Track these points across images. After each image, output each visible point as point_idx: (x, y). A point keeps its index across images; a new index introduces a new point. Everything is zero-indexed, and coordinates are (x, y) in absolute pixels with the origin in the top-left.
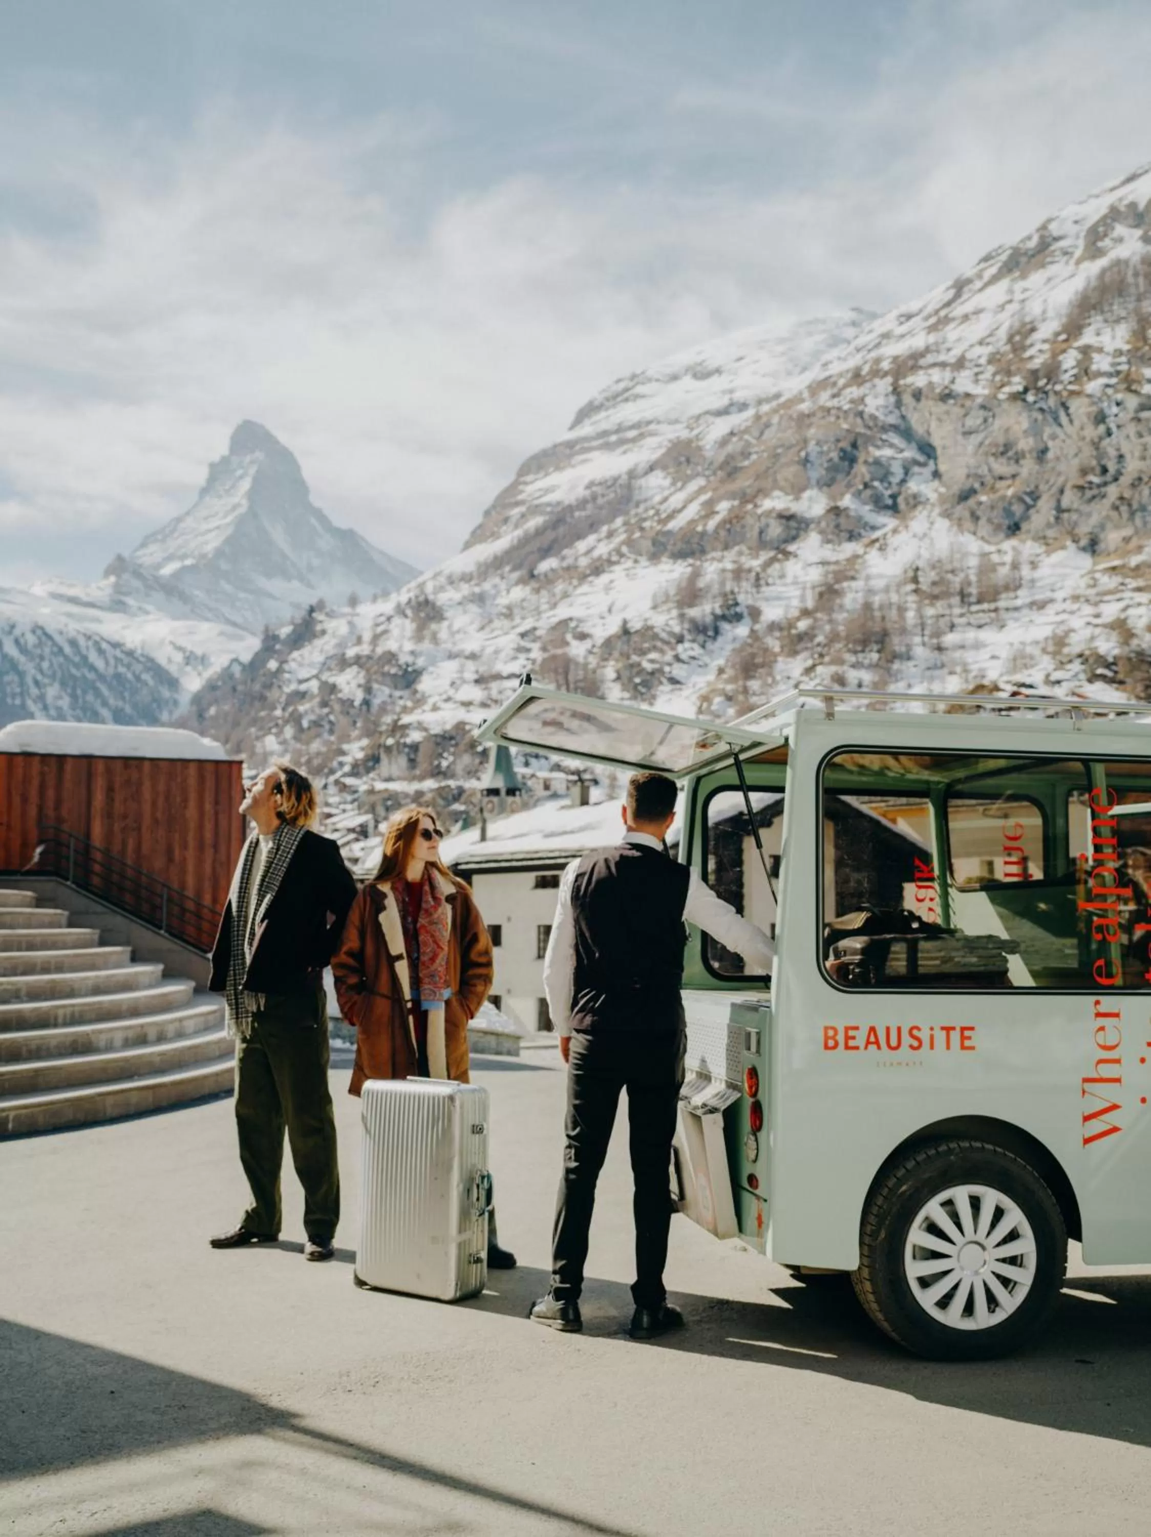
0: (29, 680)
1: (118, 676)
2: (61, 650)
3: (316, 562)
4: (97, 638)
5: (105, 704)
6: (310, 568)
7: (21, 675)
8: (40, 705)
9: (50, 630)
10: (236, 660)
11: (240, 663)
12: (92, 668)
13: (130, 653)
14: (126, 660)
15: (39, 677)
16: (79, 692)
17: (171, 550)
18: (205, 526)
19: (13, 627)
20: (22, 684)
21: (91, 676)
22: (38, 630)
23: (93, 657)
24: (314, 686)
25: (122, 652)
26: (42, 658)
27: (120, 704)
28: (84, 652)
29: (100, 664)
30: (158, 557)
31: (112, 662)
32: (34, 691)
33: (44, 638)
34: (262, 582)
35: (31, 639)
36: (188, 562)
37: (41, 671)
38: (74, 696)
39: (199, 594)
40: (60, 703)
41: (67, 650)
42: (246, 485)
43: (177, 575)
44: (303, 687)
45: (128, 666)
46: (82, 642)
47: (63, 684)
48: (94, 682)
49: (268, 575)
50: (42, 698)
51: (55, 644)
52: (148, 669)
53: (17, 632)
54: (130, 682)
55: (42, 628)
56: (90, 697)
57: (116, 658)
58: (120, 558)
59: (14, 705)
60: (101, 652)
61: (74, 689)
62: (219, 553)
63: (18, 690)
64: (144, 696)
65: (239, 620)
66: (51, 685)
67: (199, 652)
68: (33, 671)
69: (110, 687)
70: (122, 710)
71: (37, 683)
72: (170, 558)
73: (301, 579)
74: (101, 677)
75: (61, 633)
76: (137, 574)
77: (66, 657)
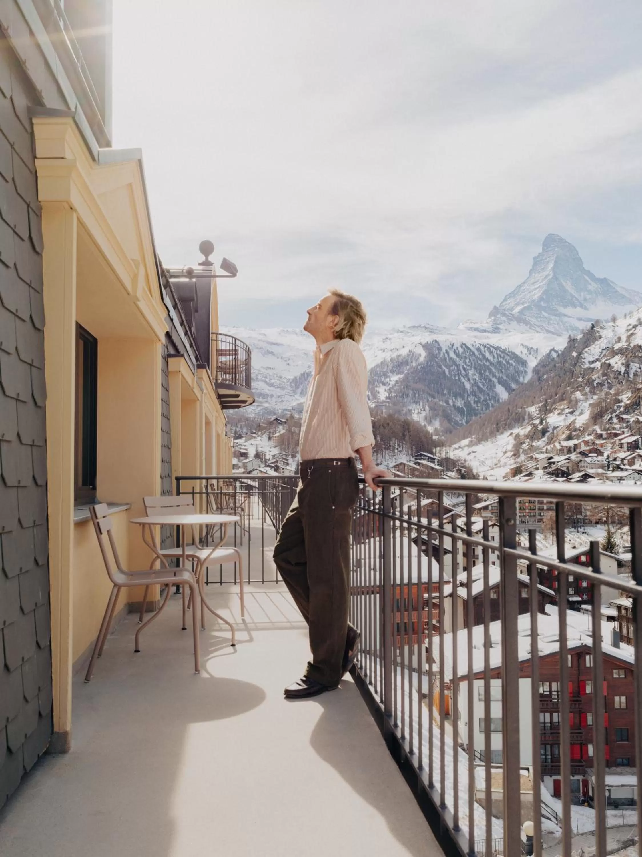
0: (461, 368)
1: (499, 362)
2: (474, 353)
3: (588, 297)
4: (489, 346)
5: (494, 376)
6: (585, 300)
7: (458, 366)
8: (466, 379)
9: (468, 345)
10: (553, 349)
11: (556, 351)
12: (488, 360)
13: (504, 351)
14: (502, 355)
15: (465, 366)
16: (482, 372)
17: (518, 301)
18: (533, 287)
19: (453, 345)
20: (458, 370)
21: (488, 364)
22: (463, 345)
23: (488, 355)
24: (598, 365)
25: (500, 351)
26: (466, 358)
27: (501, 375)
28: (484, 353)
29: (491, 358)
30: (512, 304)
31: (496, 356)
32: (463, 372)
33: (466, 349)
34: (562, 310)
35: (461, 350)
36: (526, 305)
37: (466, 365)
38: (480, 374)
39: (533, 320)
40: (475, 377)
41: (476, 353)
42: (551, 265)
43: (521, 312)
44: (592, 366)
45: (503, 358)
46: (482, 348)
47: (475, 368)
48: (488, 366)
49: (565, 306)
50: (467, 375)
51: (471, 351)
52: (512, 358)
53: (455, 347)
54: (505, 365)
55: (465, 344)
56: (487, 373)
57: (497, 354)
58: (495, 307)
59: (455, 380)
60: (491, 352)
61: (480, 370)
62: (541, 299)
63: (456, 373)
64: (512, 370)
65: (553, 330)
66: (471, 369)
67: (535, 347)
68: (462, 364)
69: (495, 368)
70: (502, 377)
71: (464, 369)
72: (518, 304)
73: (581, 306)
74: (492, 363)
75: (473, 346)
76: (504, 315)
77: (476, 356)
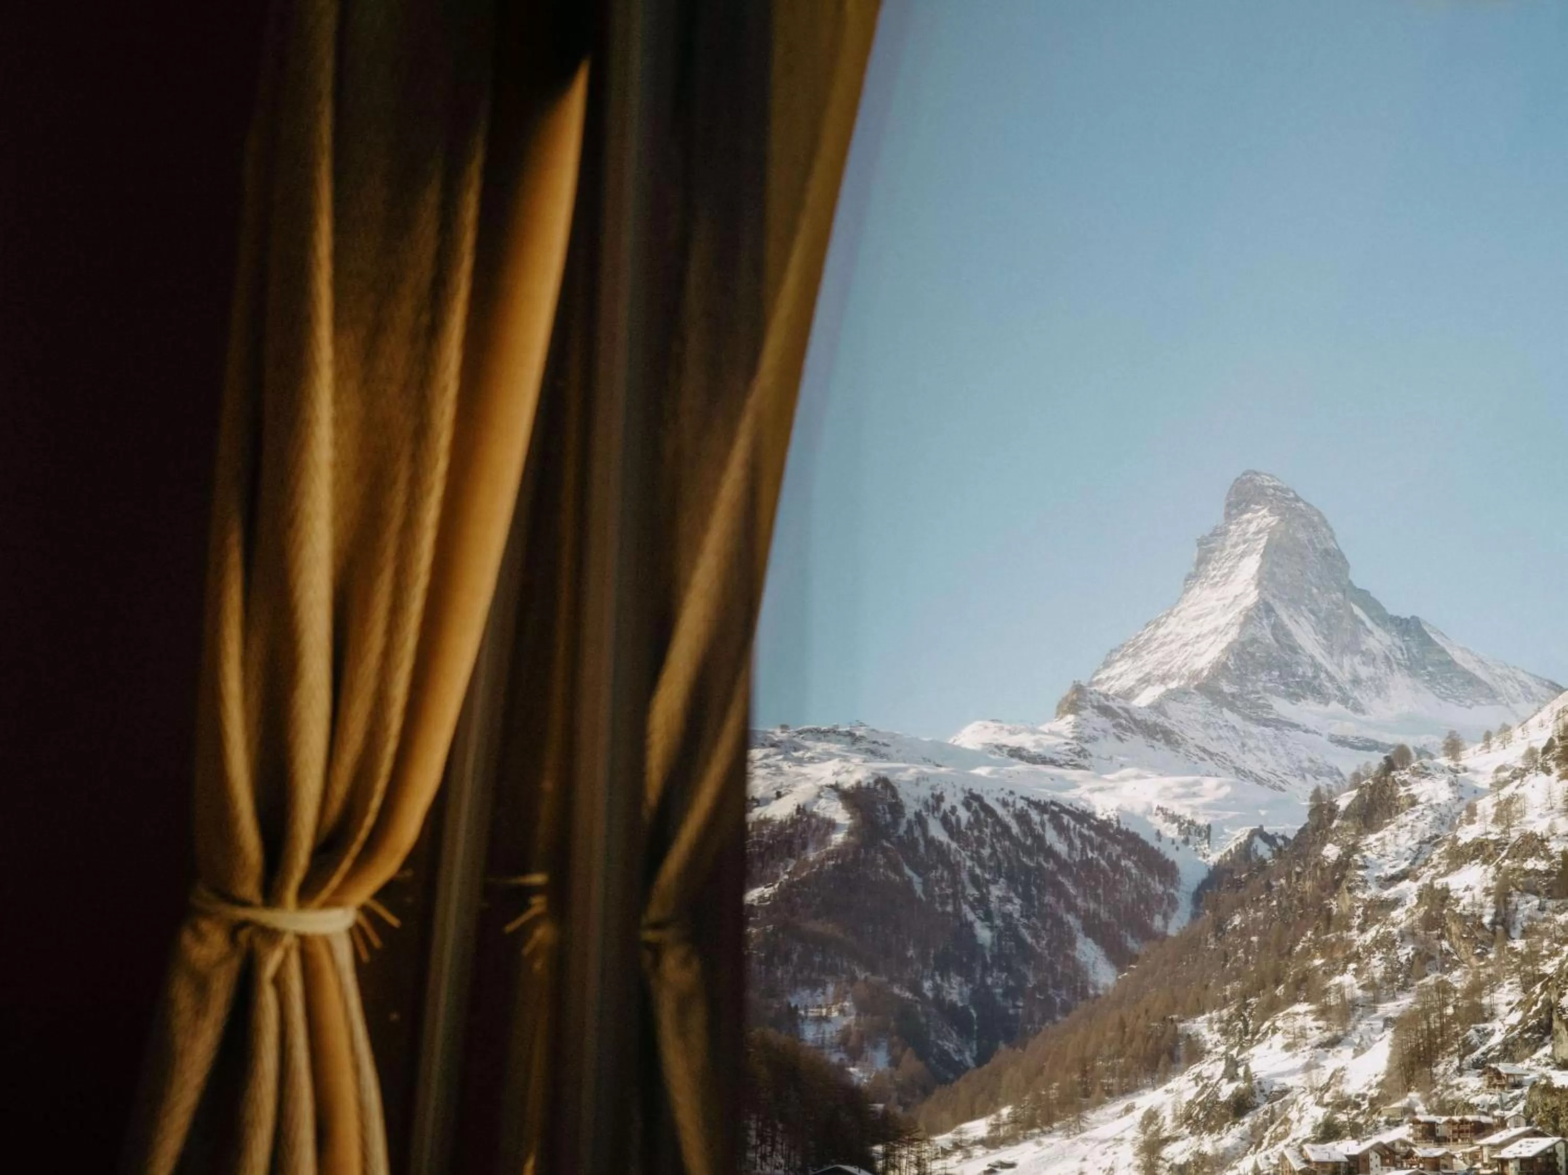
0: (964, 876)
1: (1087, 864)
2: (1006, 829)
3: (1365, 672)
4: (1056, 809)
5: (1071, 907)
6: (1356, 681)
7: (954, 868)
8: (981, 913)
9: (989, 801)
10: (1259, 833)
11: (1269, 839)
12: (1050, 853)
13: (1103, 827)
14: (1098, 840)
15: (978, 871)
16: (1034, 891)
17: (1147, 669)
18: (1194, 630)
19: (939, 799)
20: (955, 881)
21: (1050, 866)
22: (972, 799)
23: (1051, 836)
24: (1409, 889)
25: (1091, 827)
26: (981, 842)
27: (1092, 906)
28: (1038, 828)
29: (1061, 847)
30: (1128, 681)
31: (1078, 843)
32: (972, 891)
33: (982, 815)
34: (1282, 707)
35: (964, 815)
36: (1173, 685)
37: (982, 866)
38: (1026, 898)
39: (1195, 735)
40: (1009, 907)
41: (1015, 829)
42: (1251, 565)
43: (1157, 707)
44: (1389, 893)
45: (1101, 848)
46: (1035, 815)
47: (1012, 880)
48: (1053, 874)
49: (1294, 697)
50: (982, 902)
51: (998, 821)
52: (1128, 853)
53: (946, 806)
54: (1103, 871)
55: (978, 798)
56: (1049, 899)
57: (1081, 836)
58: (1079, 689)
59: (944, 913)
60: (1062, 830)
61: (1027, 886)
62: (1220, 669)
63: (949, 891)
64: (1126, 892)
65: (1257, 769)
66: (995, 882)
67: (1201, 821)
68: (969, 863)
69: (1077, 883)
70: (1096, 915)
71: (975, 880)
72: (1146, 681)
73: (1344, 700)
74: (1063, 866)
75: (1005, 804)
76: (1105, 711)
77: (1011, 837)
